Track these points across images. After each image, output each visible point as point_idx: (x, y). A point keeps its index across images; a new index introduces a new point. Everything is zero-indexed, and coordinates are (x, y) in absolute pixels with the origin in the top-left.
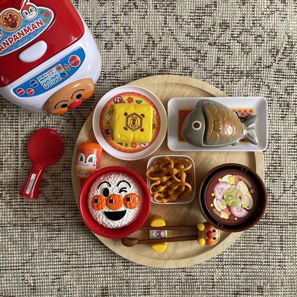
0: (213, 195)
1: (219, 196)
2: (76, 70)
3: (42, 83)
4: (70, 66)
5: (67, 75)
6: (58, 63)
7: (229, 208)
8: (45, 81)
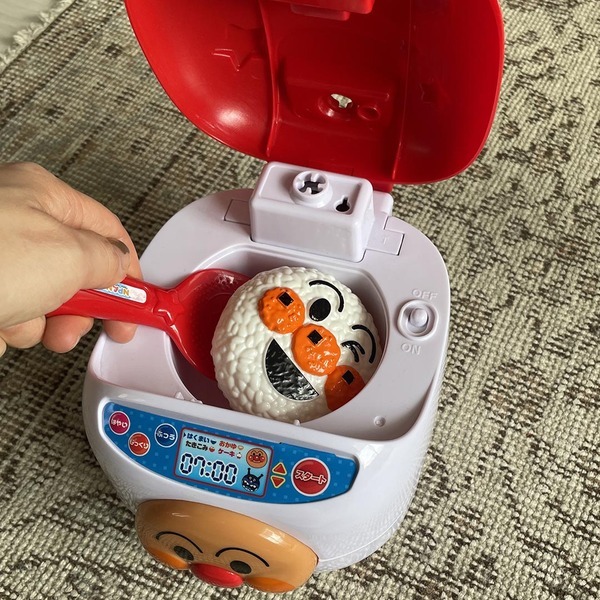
4: (288, 478)
5: (260, 491)
6: (267, 445)
8: (195, 453)
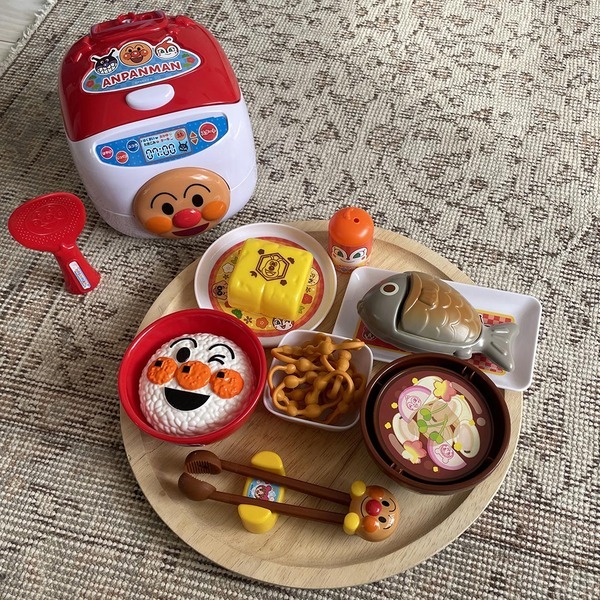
0: (394, 406)
1: (408, 413)
2: (205, 146)
3: (145, 148)
4: (198, 137)
5: (189, 149)
6: (181, 127)
7: (424, 442)
8: (151, 147)
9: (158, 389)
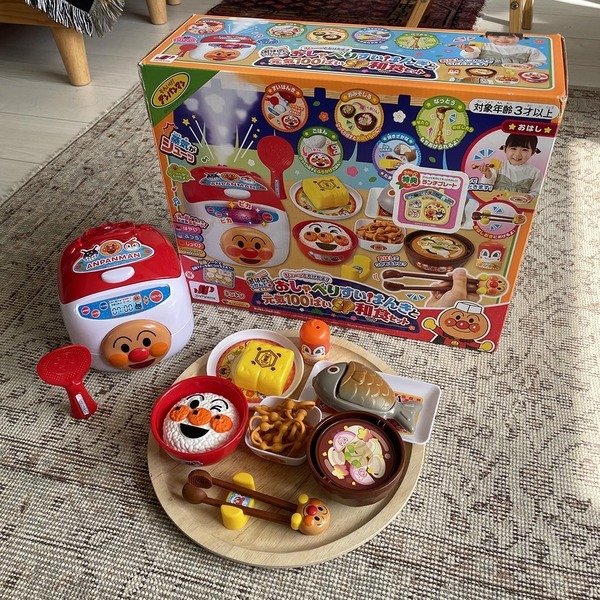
0: (330, 442)
1: (339, 448)
3: (112, 308)
4: (149, 300)
6: (138, 293)
7: (348, 466)
9: (176, 424)
